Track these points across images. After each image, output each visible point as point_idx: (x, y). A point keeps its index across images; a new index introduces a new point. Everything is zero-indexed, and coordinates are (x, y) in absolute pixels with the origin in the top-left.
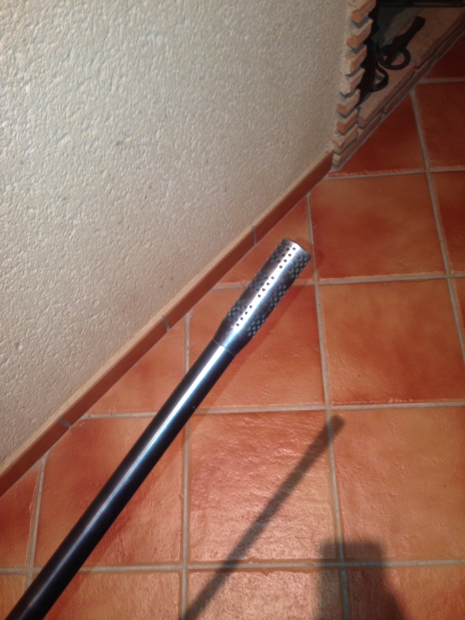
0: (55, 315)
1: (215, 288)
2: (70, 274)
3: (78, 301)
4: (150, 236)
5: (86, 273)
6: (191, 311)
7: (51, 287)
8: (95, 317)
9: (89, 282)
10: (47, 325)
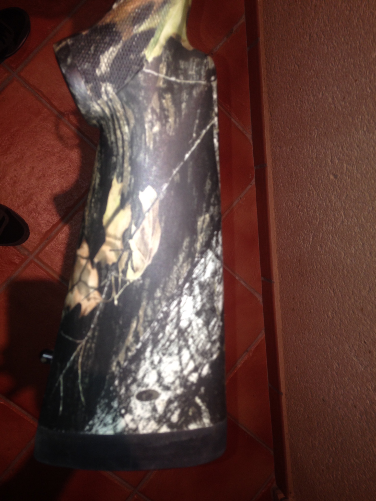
0: (334, 215)
1: (263, 332)
2: (354, 248)
3: (331, 237)
4: (335, 321)
5: (346, 258)
6: (261, 303)
7: (356, 228)
8: (311, 240)
9: (337, 255)
10: (332, 205)
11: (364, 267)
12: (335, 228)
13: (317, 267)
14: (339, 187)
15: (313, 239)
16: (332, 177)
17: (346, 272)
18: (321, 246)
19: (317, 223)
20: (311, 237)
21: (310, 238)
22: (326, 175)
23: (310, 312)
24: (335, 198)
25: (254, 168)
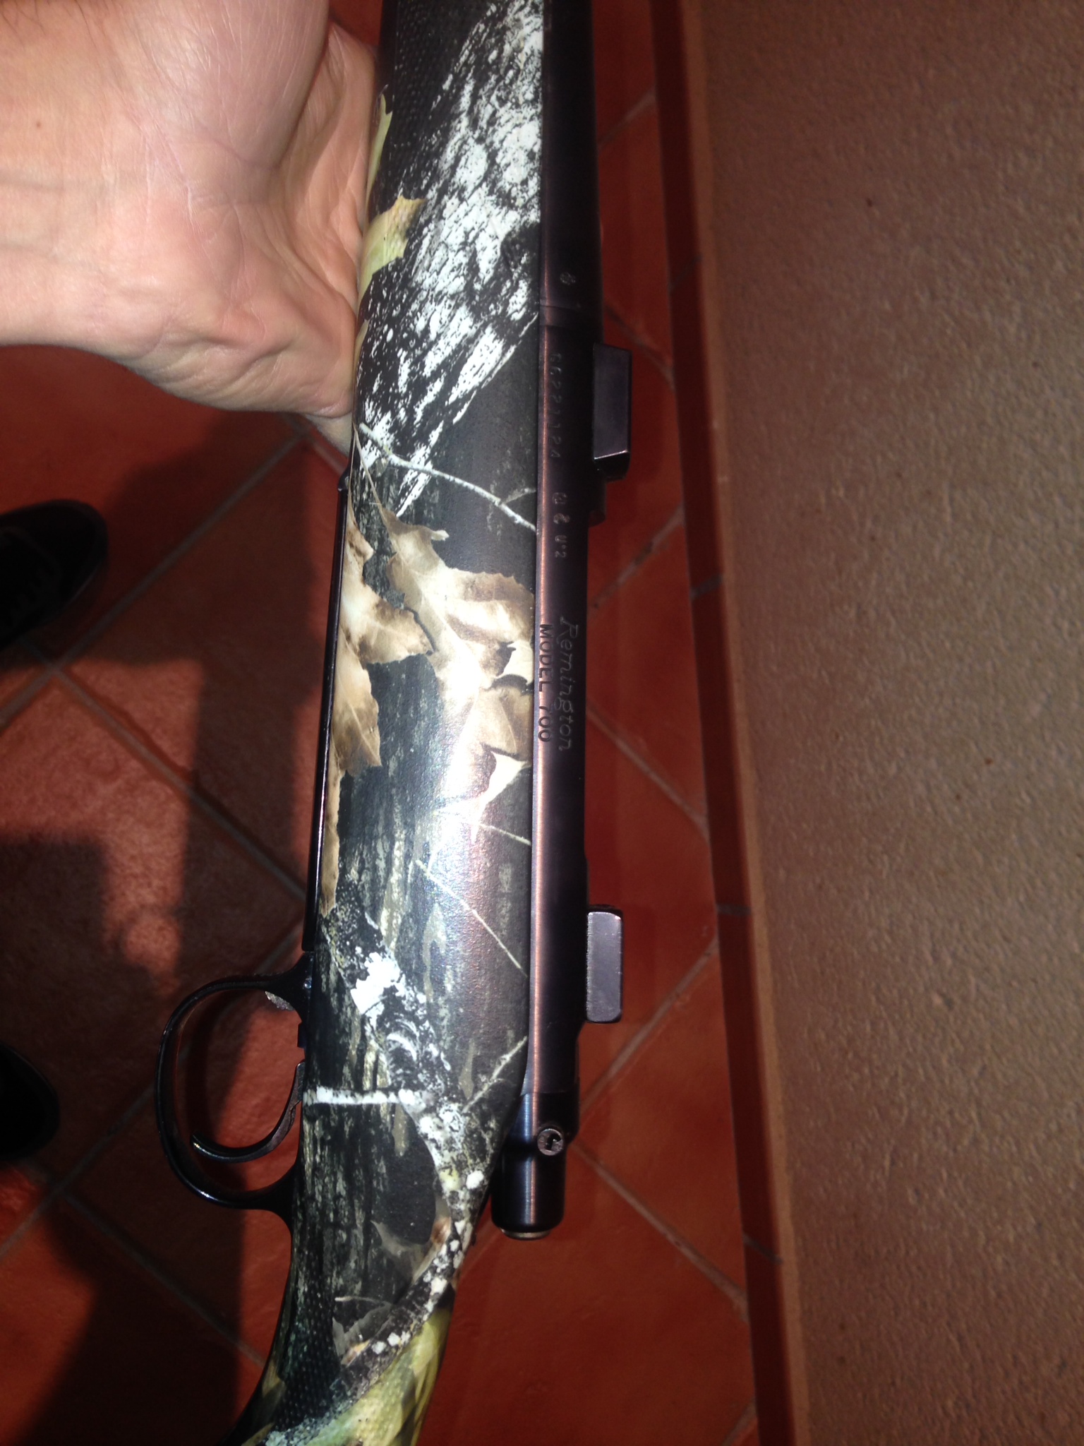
6: (745, 1318)
11: (1045, 1292)
12: (955, 1150)
13: (907, 1253)
14: (959, 1036)
15: (893, 1163)
16: (937, 1000)
17: (993, 1293)
18: (917, 1191)
19: (903, 1119)
20: (888, 1157)
21: (883, 1157)
22: (921, 989)
23: (893, 1383)
24: (949, 1061)
25: (716, 909)
